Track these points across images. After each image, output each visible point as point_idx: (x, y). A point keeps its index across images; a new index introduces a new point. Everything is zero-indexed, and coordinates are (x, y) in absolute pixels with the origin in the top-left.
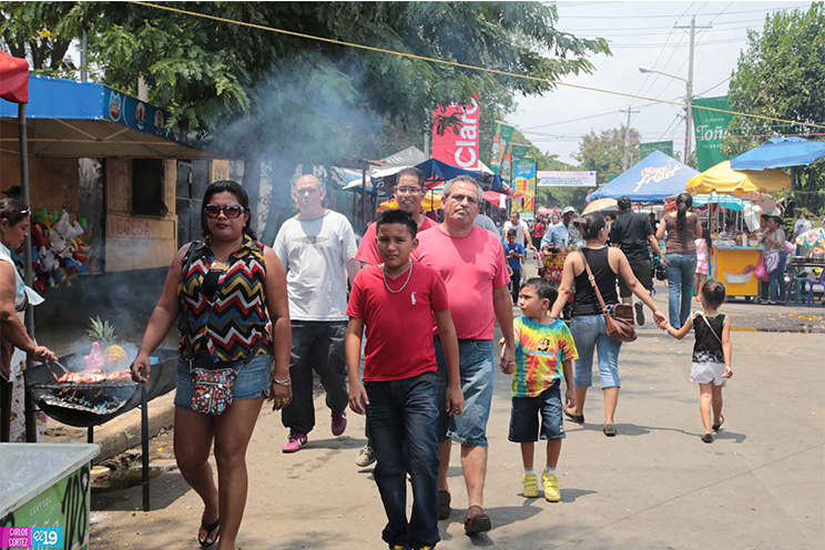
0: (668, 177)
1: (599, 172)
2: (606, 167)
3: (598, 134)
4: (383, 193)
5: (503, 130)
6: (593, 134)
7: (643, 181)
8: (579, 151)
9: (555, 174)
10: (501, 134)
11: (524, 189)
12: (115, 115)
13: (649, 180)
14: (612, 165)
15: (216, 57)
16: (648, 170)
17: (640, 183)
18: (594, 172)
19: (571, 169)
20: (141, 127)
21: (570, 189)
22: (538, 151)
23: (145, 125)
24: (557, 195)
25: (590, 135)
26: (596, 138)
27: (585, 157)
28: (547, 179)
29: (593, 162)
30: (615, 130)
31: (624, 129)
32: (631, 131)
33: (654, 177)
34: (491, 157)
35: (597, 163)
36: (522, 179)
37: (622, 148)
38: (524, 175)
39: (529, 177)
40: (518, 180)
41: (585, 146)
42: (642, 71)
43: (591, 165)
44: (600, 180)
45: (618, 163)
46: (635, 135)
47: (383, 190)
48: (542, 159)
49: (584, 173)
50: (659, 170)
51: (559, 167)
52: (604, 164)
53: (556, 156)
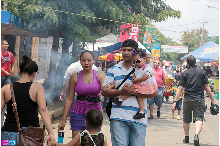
0: (215, 52)
1: (189, 47)
2: (193, 45)
3: (190, 31)
4: (102, 53)
5: (149, 29)
6: (188, 31)
7: (204, 53)
8: (181, 38)
9: (171, 47)
10: (148, 31)
11: (156, 54)
12: (12, 22)
13: (207, 52)
14: (195, 44)
15: (48, 4)
16: (207, 49)
17: (203, 54)
18: (187, 47)
19: (178, 45)
20: (20, 26)
21: (176, 54)
22: (164, 36)
23: (21, 26)
24: (171, 56)
25: (187, 31)
26: (189, 33)
27: (184, 40)
28: (167, 49)
29: (187, 43)
30: (197, 30)
31: (201, 30)
32: (204, 30)
33: (209, 52)
34: (143, 40)
35: (189, 43)
36: (155, 50)
37: (200, 37)
38: (156, 48)
39: (158, 49)
40: (153, 50)
41: (184, 36)
42: (209, 7)
43: (186, 44)
44: (190, 51)
45: (198, 44)
46: (206, 32)
47: (102, 52)
48: (165, 40)
49: (183, 47)
50: (211, 49)
51: (172, 44)
52: (192, 43)
53: (172, 39)
